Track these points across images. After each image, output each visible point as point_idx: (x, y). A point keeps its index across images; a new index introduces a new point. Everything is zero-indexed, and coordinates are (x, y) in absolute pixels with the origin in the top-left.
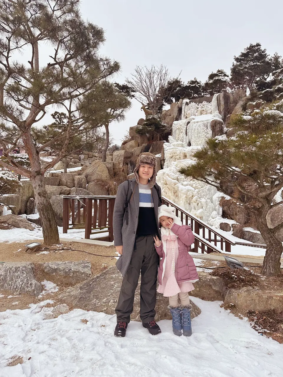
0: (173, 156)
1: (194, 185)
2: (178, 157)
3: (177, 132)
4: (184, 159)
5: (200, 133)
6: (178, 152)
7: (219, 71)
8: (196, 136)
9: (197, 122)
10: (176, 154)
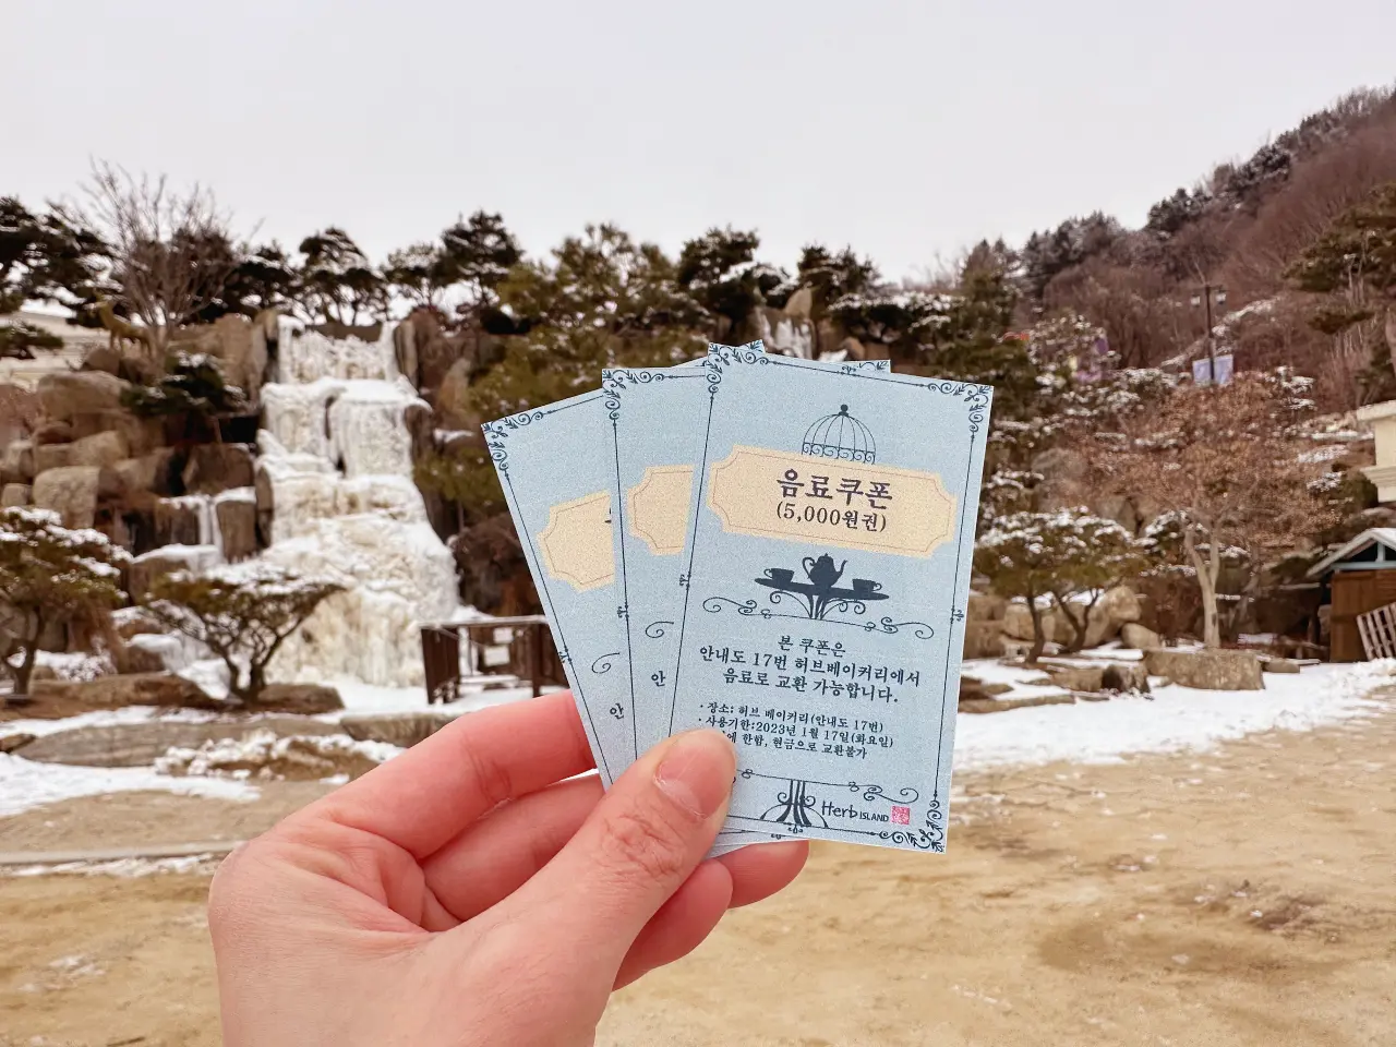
0: (307, 502)
1: (405, 591)
2: (328, 505)
3: (287, 421)
4: (349, 513)
5: (375, 436)
6: (327, 491)
7: (333, 232)
8: (364, 443)
9: (364, 403)
10: (317, 496)
